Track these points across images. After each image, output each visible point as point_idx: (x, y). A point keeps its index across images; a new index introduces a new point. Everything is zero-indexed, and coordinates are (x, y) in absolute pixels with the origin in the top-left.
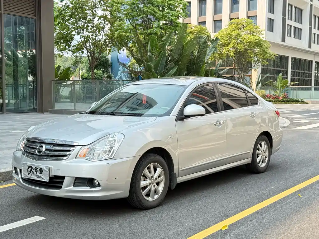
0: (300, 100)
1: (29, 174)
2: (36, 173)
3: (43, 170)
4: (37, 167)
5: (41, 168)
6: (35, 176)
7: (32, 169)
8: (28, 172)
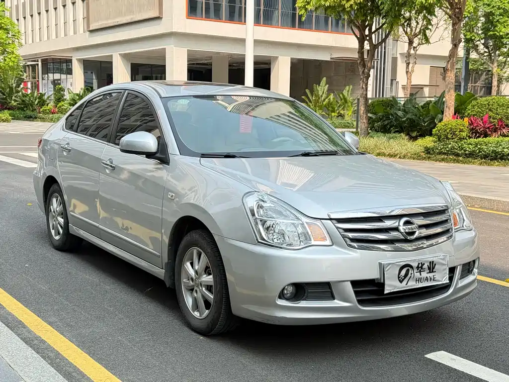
1: (401, 282)
2: (421, 275)
3: (435, 264)
4: (421, 263)
5: (430, 262)
6: (416, 281)
7: (410, 268)
8: (400, 277)
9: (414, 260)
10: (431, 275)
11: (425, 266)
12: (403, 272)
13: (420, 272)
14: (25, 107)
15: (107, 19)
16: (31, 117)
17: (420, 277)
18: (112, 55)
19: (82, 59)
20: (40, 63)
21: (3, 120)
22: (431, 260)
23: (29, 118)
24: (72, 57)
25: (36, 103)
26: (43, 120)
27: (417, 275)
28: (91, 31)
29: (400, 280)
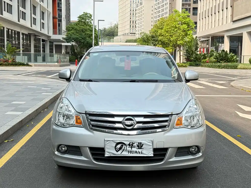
0: (26, 64)
1: (117, 151)
2: (132, 149)
3: (143, 145)
4: (132, 143)
5: (139, 143)
6: (129, 152)
7: (123, 145)
8: (116, 149)
9: (127, 141)
10: (140, 150)
11: (135, 145)
12: (119, 146)
13: (131, 147)
14: (196, 60)
15: (241, 14)
16: (198, 65)
17: (131, 150)
18: (242, 33)
19: (229, 35)
20: (210, 39)
21: (184, 66)
22: (140, 141)
23: (197, 65)
24: (224, 35)
25: (202, 58)
26: (202, 66)
27: (129, 149)
28: (234, 21)
29: (116, 151)
